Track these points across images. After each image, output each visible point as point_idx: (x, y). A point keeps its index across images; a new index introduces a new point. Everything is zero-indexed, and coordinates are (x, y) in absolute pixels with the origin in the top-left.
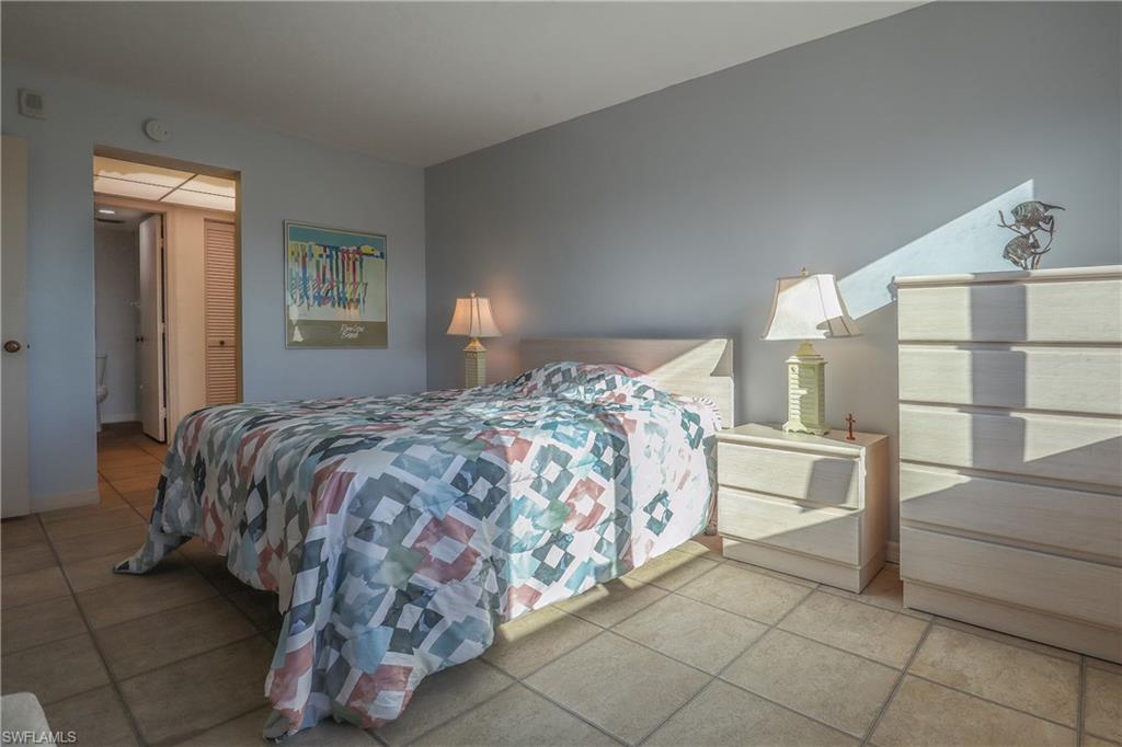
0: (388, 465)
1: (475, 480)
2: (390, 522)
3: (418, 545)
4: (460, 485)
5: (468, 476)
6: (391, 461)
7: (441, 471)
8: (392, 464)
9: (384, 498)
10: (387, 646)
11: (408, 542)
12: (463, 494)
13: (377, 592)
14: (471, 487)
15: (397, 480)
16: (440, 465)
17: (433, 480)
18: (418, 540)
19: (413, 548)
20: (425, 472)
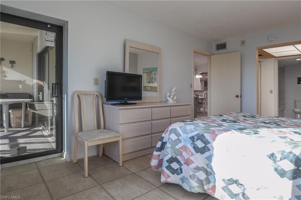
0: (178, 127)
1: (197, 140)
2: (174, 140)
3: (180, 149)
4: (192, 139)
5: (196, 138)
6: (180, 126)
7: (189, 133)
8: (179, 127)
9: (173, 133)
10: (165, 166)
11: (177, 147)
12: (192, 142)
13: (166, 153)
14: (195, 141)
15: (177, 131)
16: (190, 131)
17: (185, 134)
18: (180, 148)
19: (178, 149)
20: (185, 132)
